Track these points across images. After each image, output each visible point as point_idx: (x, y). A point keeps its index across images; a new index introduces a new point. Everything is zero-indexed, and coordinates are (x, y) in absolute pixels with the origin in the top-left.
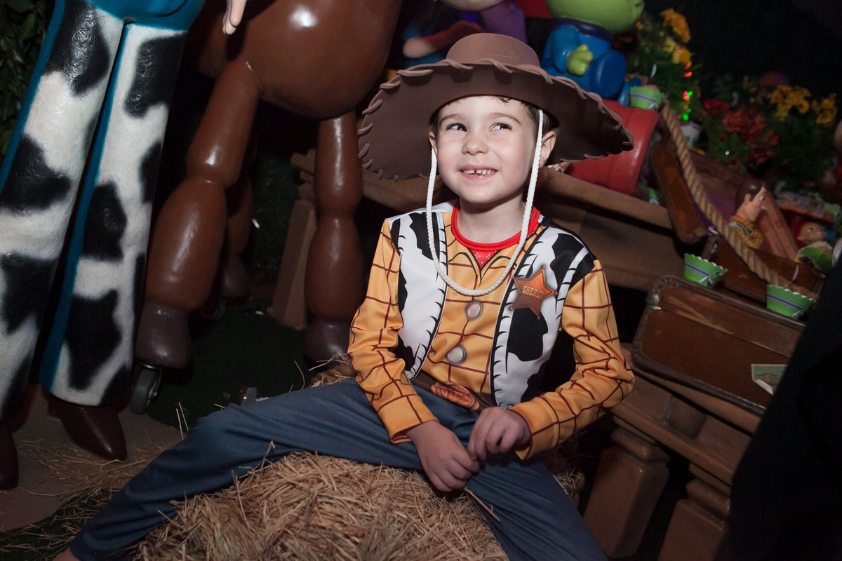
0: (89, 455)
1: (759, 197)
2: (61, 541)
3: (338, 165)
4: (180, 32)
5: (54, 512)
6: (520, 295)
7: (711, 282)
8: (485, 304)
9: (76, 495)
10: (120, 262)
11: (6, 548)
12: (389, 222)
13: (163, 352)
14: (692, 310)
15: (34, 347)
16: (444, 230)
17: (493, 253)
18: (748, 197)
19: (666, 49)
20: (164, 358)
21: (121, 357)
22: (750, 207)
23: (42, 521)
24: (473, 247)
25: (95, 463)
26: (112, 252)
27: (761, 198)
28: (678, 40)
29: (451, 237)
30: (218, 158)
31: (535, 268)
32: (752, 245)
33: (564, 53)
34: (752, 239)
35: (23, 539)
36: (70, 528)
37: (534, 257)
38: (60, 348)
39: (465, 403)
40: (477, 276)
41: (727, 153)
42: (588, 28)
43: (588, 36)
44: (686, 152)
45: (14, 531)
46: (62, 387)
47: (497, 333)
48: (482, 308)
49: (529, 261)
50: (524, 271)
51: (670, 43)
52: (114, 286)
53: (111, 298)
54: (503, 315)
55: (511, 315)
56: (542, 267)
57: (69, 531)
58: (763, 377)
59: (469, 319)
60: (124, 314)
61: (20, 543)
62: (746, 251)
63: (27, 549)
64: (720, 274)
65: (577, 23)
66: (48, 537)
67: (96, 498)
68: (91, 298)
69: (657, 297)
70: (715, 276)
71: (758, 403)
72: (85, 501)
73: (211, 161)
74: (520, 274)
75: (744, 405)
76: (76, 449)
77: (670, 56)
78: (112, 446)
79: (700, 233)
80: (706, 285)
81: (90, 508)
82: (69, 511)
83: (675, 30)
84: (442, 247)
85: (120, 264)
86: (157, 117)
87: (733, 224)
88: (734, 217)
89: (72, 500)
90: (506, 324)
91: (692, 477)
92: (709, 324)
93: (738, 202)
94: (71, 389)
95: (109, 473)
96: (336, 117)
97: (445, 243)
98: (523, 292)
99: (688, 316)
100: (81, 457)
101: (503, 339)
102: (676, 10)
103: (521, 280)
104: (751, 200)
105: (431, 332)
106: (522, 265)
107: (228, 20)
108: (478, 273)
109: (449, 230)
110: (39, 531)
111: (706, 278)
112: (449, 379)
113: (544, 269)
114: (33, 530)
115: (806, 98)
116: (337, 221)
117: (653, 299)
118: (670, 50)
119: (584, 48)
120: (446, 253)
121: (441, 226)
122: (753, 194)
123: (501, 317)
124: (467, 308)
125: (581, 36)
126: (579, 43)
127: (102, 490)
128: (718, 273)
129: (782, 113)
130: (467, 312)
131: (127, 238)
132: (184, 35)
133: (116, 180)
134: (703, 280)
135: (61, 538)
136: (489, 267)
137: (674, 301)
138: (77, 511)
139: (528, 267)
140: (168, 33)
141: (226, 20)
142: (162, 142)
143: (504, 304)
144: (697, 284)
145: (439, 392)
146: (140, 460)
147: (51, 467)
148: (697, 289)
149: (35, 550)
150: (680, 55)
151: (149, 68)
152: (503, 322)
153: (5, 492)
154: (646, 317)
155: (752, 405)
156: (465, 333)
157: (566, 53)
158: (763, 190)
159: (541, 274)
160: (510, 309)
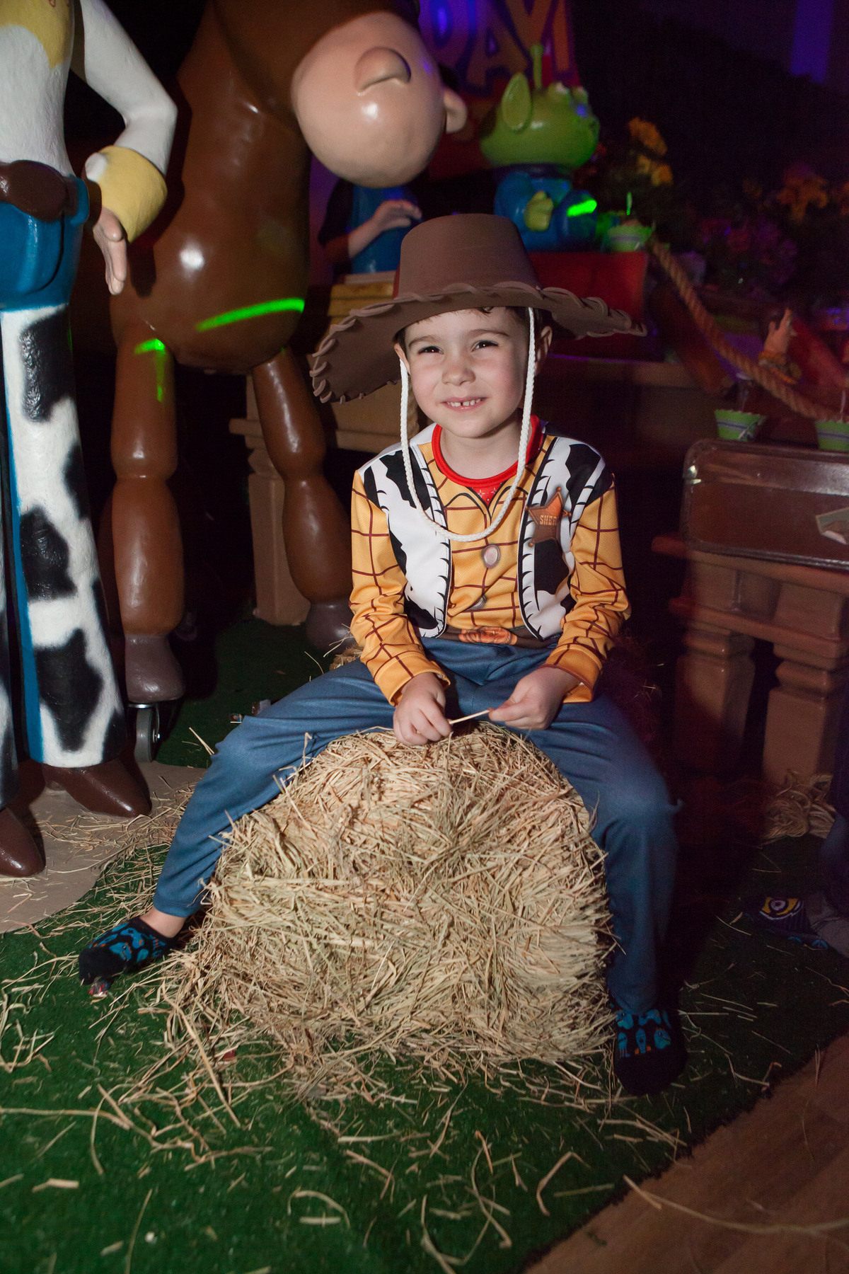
0: (108, 818)
1: (786, 323)
2: (111, 910)
3: (287, 417)
4: (61, 307)
5: (93, 885)
6: (538, 527)
7: (751, 435)
8: (501, 547)
9: (109, 862)
10: (74, 595)
11: (56, 931)
12: (360, 474)
13: (153, 688)
14: (735, 472)
15: (11, 715)
16: (428, 470)
17: (498, 486)
18: (772, 325)
19: (640, 171)
20: (156, 692)
21: (108, 704)
22: (778, 337)
23: (84, 897)
24: (472, 484)
25: (118, 825)
26: (63, 587)
27: (788, 323)
28: (652, 155)
29: (440, 477)
30: (146, 449)
31: (550, 492)
32: (789, 381)
33: (517, 211)
34: (789, 374)
35: (72, 918)
36: (116, 896)
37: (546, 479)
38: (39, 710)
39: (501, 641)
40: (485, 516)
41: (741, 280)
42: (538, 170)
43: (541, 180)
44: (690, 290)
45: (59, 913)
46: (54, 754)
47: (521, 575)
48: (499, 551)
49: (541, 485)
50: (537, 499)
51: (645, 164)
52: (77, 625)
53: (78, 640)
54: (524, 553)
55: (532, 551)
56: (558, 489)
57: (117, 899)
58: (830, 527)
59: (488, 567)
60: (98, 654)
61: (71, 923)
62: (783, 391)
63: (79, 927)
64: (759, 424)
65: (523, 167)
66: (96, 910)
67: (132, 859)
68: (55, 645)
69: (693, 469)
70: (753, 427)
71: (832, 558)
72: (122, 866)
73: (139, 455)
74: (534, 502)
75: (817, 564)
76: (92, 816)
77: (648, 178)
78: (129, 804)
79: (727, 383)
80: (745, 440)
81: (130, 871)
82: (108, 880)
83: (646, 143)
84: (432, 492)
85: (75, 597)
86: (64, 413)
87: (763, 362)
88: (763, 354)
89: (107, 869)
90: (529, 563)
91: (779, 661)
92: (758, 483)
93: (763, 335)
94: (65, 753)
95: (137, 832)
96: (269, 360)
97: (434, 485)
98: (541, 523)
99: (734, 481)
100: (102, 823)
101: (529, 580)
102: (641, 119)
103: (536, 509)
104: (777, 327)
105: (444, 593)
106: (534, 491)
107: (112, 276)
108: (486, 512)
109: (433, 467)
110: (85, 907)
111: (744, 432)
112: (474, 624)
113: (560, 491)
114: (77, 908)
115: (823, 188)
116: (304, 483)
117: (690, 472)
118: (646, 170)
119: (540, 196)
120: (438, 498)
121: (422, 465)
122: (778, 320)
123: (521, 557)
124: (482, 555)
125: (535, 182)
126: (533, 192)
127: (136, 850)
128: (756, 423)
129: (798, 214)
130: (483, 559)
131: (74, 565)
132: (67, 309)
133: (41, 503)
134: (741, 435)
135: (111, 907)
136: (498, 502)
137: (713, 468)
138: (117, 877)
139: (541, 493)
140: (48, 311)
141: (110, 277)
142: (80, 445)
143: (522, 541)
144: (735, 441)
145: (469, 639)
146: (166, 809)
147: (72, 841)
148: (737, 447)
149: (87, 925)
150: (660, 175)
151: (38, 359)
152: (525, 561)
153: (33, 878)
154: (686, 495)
155: (825, 562)
156: (486, 584)
157: (520, 211)
158: (787, 313)
159: (557, 498)
160: (529, 546)
